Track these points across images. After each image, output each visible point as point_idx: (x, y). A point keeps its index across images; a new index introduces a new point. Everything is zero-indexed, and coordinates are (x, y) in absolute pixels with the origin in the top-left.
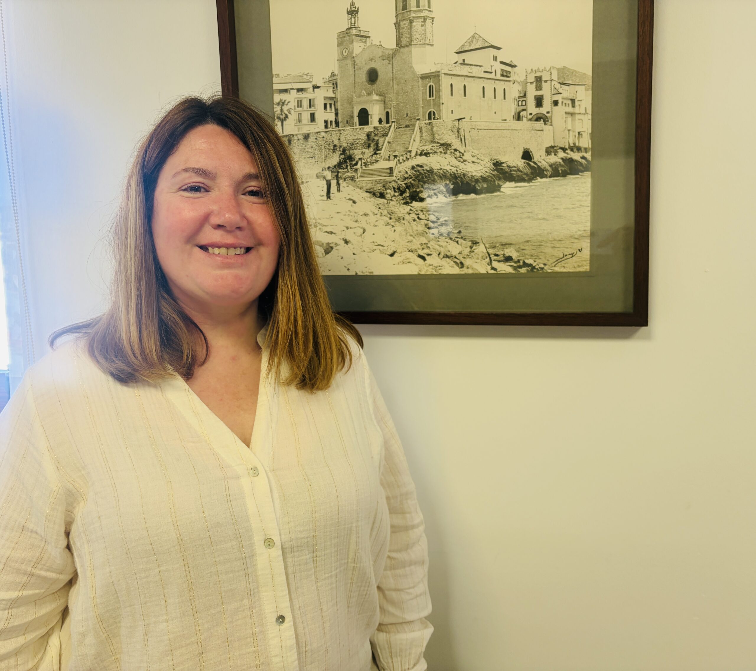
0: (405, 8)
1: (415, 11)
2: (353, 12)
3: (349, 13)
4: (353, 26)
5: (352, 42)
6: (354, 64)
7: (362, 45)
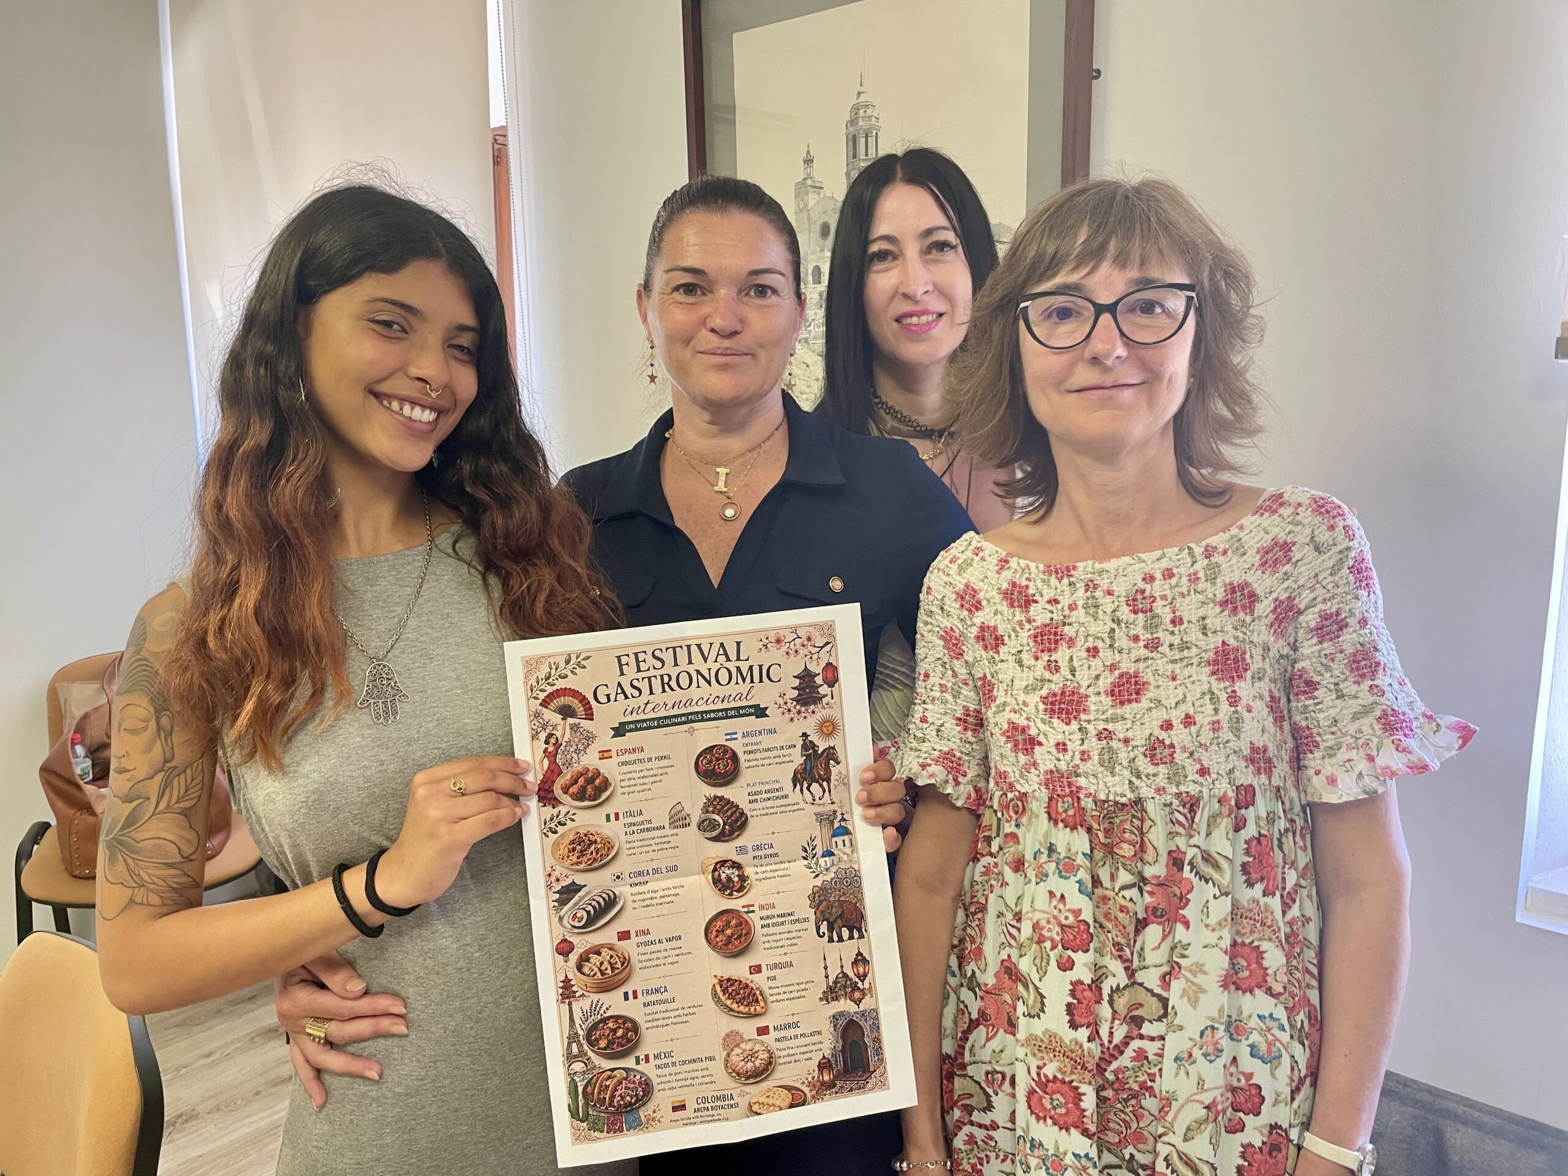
0: (855, 156)
1: (864, 160)
2: (808, 161)
3: (805, 162)
4: (809, 177)
5: (807, 194)
6: (809, 218)
7: (816, 197)
